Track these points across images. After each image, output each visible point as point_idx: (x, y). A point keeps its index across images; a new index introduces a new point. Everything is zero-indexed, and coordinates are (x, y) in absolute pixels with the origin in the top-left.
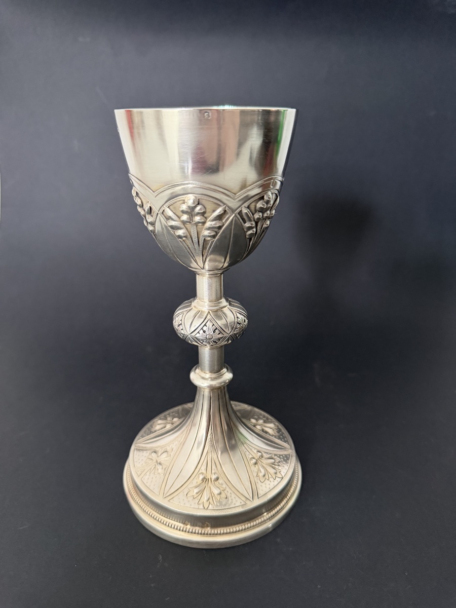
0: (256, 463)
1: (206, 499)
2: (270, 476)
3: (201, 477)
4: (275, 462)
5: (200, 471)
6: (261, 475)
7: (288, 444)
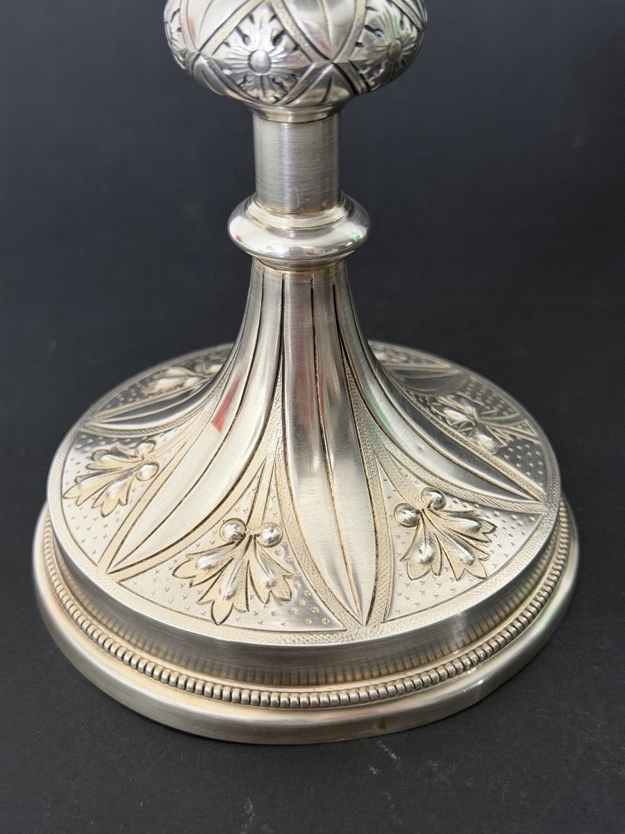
0: (414, 523)
1: (227, 591)
2: (446, 564)
3: (230, 531)
4: (477, 529)
5: (233, 515)
6: (419, 557)
7: (545, 487)
